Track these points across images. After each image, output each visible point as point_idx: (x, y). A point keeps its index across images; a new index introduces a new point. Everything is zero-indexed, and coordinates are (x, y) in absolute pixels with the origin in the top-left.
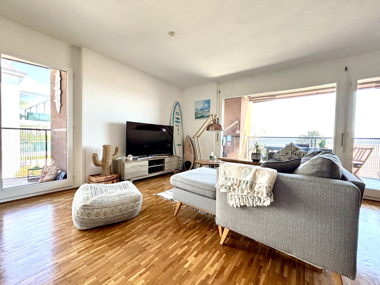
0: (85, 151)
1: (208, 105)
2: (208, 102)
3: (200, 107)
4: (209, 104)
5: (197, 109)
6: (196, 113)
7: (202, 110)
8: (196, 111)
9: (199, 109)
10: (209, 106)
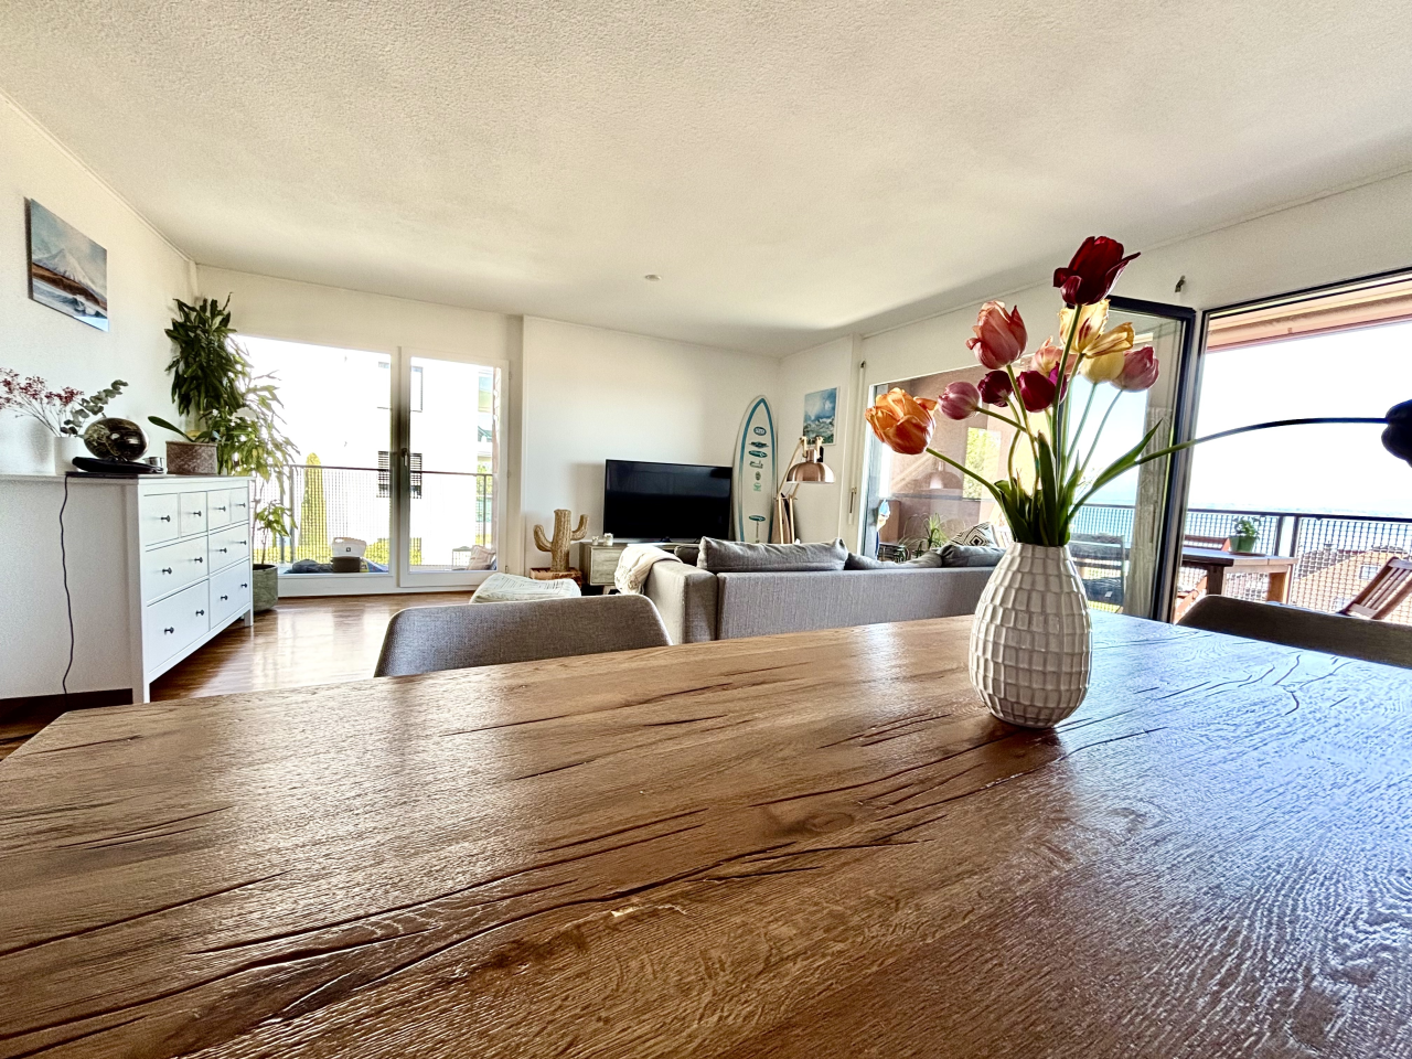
0: (526, 519)
1: (831, 406)
2: (832, 396)
3: (814, 411)
4: (834, 402)
5: (807, 418)
6: (806, 427)
7: (818, 418)
8: (805, 421)
9: (813, 418)
10: (834, 409)
